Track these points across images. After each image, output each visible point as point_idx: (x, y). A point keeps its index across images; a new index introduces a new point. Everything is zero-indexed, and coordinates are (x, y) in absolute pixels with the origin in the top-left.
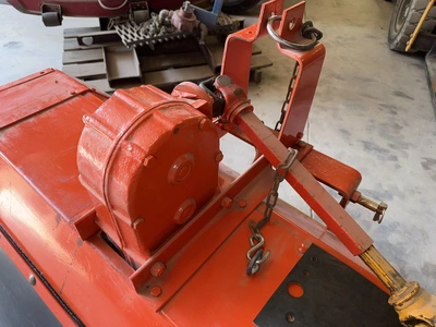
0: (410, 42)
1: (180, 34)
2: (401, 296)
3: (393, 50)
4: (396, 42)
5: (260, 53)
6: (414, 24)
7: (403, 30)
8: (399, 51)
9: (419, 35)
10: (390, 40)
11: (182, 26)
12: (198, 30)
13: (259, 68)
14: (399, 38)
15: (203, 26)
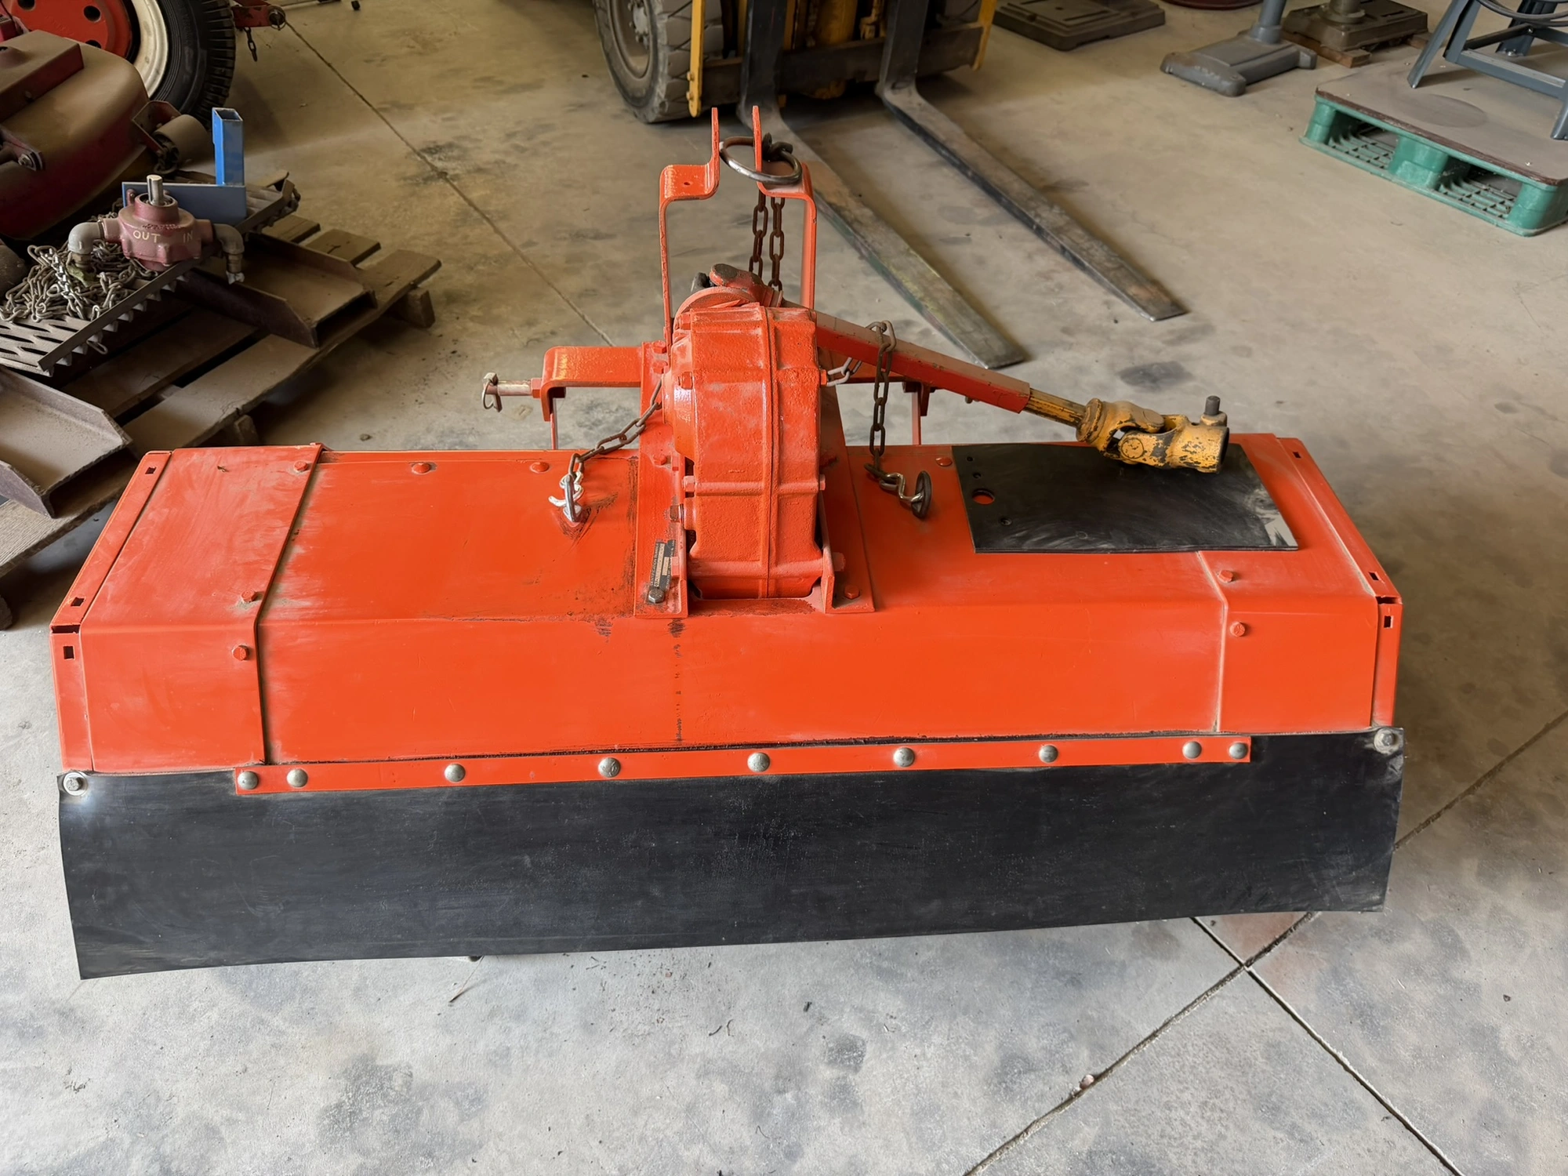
0: (694, 90)
1: (169, 277)
2: (1091, 420)
3: (656, 123)
4: (656, 102)
5: (377, 247)
6: (683, 46)
7: (663, 69)
8: (676, 119)
9: (706, 70)
10: (636, 101)
11: (170, 252)
12: (214, 246)
13: (414, 286)
14: (661, 89)
15: (227, 231)
